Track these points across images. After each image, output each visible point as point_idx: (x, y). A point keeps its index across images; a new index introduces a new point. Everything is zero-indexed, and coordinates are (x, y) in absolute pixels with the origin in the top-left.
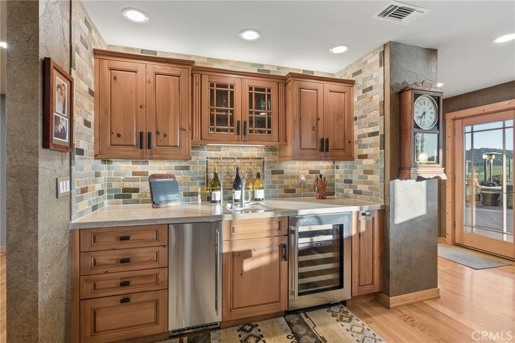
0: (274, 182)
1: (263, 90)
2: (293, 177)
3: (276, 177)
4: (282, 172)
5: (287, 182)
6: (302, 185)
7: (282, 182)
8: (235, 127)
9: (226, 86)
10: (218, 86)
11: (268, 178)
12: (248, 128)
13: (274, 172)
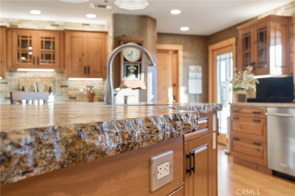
0: (62, 92)
1: (50, 38)
2: (75, 90)
3: (63, 89)
4: (67, 86)
5: (71, 93)
6: (81, 95)
7: (67, 92)
8: (32, 60)
9: (26, 37)
10: (23, 37)
11: (58, 90)
12: (41, 60)
13: (62, 86)
